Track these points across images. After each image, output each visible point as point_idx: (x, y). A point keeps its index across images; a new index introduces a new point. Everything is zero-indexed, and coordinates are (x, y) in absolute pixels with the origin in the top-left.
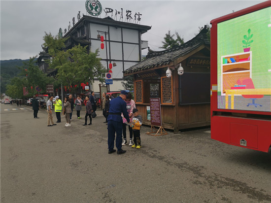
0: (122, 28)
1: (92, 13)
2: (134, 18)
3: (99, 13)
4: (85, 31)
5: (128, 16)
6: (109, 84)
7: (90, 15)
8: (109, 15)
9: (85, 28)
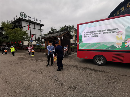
0: (34, 24)
1: (23, 17)
2: (39, 21)
3: (25, 18)
4: (20, 23)
5: (37, 21)
6: (32, 42)
7: (22, 18)
8: (30, 19)
9: (20, 22)
